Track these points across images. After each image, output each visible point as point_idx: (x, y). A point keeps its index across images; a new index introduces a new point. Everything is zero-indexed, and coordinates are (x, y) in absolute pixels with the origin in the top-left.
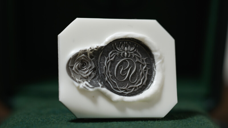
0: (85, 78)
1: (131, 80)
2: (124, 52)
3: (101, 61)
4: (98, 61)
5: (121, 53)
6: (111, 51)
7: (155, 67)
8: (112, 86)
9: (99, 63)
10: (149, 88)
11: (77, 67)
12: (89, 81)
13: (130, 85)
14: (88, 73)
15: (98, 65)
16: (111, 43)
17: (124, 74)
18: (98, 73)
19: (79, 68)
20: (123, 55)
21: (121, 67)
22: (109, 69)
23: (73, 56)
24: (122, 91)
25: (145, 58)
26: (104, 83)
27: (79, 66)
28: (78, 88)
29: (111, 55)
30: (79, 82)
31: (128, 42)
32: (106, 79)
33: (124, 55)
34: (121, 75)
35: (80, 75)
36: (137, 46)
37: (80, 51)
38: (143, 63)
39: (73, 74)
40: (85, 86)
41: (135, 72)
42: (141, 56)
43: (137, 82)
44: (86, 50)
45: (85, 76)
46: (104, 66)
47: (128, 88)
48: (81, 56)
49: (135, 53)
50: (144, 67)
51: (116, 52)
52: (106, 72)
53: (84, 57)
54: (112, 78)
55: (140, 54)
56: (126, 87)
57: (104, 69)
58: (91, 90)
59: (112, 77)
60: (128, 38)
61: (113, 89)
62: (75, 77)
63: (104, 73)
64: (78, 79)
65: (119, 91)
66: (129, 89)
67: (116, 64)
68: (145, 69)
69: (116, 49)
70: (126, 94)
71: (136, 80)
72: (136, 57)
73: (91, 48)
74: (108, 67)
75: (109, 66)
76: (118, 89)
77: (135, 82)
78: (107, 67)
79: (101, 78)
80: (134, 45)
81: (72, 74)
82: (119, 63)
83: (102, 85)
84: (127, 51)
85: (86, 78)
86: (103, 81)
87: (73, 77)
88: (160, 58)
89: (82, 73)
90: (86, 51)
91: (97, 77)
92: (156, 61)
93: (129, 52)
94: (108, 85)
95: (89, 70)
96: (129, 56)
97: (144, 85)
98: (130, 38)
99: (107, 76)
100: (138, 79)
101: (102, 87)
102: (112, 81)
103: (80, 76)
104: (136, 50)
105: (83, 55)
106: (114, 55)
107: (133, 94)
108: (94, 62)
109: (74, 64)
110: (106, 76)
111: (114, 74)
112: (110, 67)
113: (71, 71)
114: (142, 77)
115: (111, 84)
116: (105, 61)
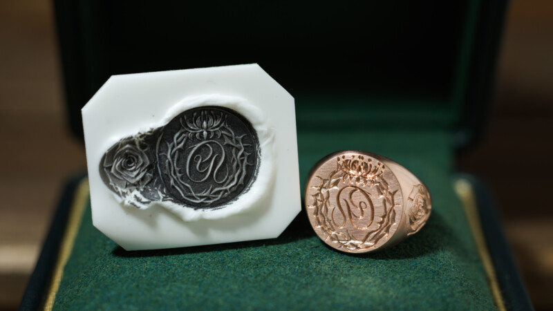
0: (134, 185)
1: (216, 179)
2: (201, 131)
3: (160, 152)
4: (155, 151)
5: (196, 133)
6: (178, 131)
7: (260, 152)
8: (183, 193)
9: (158, 155)
10: (249, 188)
11: (118, 166)
12: (142, 190)
13: (215, 188)
14: (138, 174)
15: (155, 159)
16: (176, 117)
17: (204, 168)
18: (156, 173)
19: (122, 168)
20: (200, 137)
21: (199, 157)
22: (175, 164)
23: (108, 150)
24: (202, 200)
25: (241, 137)
26: (168, 190)
27: (123, 164)
28: (122, 205)
29: (177, 139)
30: (124, 194)
31: (209, 112)
32: (172, 181)
33: (203, 135)
34: (197, 171)
35: (125, 180)
36: (226, 116)
37: (121, 140)
38: (238, 146)
39: (113, 180)
40: (133, 200)
41: (224, 164)
42: (233, 133)
43: (228, 181)
44: (132, 137)
45: (133, 181)
46: (167, 161)
47: (213, 192)
48: (123, 148)
49: (223, 128)
50: (240, 153)
51: (187, 133)
52: (170, 171)
53: (130, 149)
54: (183, 180)
55: (231, 129)
56: (209, 191)
57: (167, 165)
58: (144, 207)
59: (182, 178)
60: (207, 106)
61: (186, 198)
62: (115, 185)
63: (168, 173)
64: (121, 187)
65: (196, 199)
66: (214, 194)
67: (188, 154)
68: (243, 155)
69: (187, 127)
70: (209, 204)
71: (226, 177)
72: (225, 136)
73: (139, 133)
74: (173, 161)
75: (175, 159)
76: (193, 198)
77: (224, 180)
78: (171, 162)
79: (163, 182)
80: (220, 116)
81: (111, 180)
82: (193, 152)
83: (164, 196)
84: (207, 128)
85: (136, 184)
86: (166, 186)
87: (113, 185)
88: (267, 136)
89: (128, 177)
90: (132, 139)
91: (156, 180)
92: (260, 140)
93: (212, 129)
94: (175, 192)
95: (140, 170)
96: (211, 137)
97: (240, 185)
99: (172, 177)
100: (229, 175)
101: (164, 199)
102: (183, 185)
103: (125, 182)
104: (225, 124)
105: (128, 146)
106: (184, 137)
107: (220, 202)
108: (148, 154)
109: (113, 162)
110: (170, 176)
111: (186, 171)
112: (178, 160)
113: (108, 174)
114: (237, 171)
115: (181, 190)
116: (167, 150)
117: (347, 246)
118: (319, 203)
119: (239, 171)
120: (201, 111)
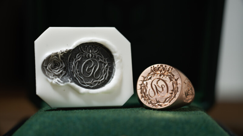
0: (56, 75)
1: (95, 76)
2: (89, 54)
4: (67, 61)
5: (86, 55)
6: (78, 53)
7: (115, 66)
9: (69, 63)
10: (110, 81)
11: (50, 66)
12: (61, 78)
13: (94, 80)
14: (59, 71)
15: (67, 65)
16: (78, 46)
17: (89, 71)
18: (67, 71)
21: (87, 66)
22: (76, 68)
23: (46, 58)
24: (88, 85)
25: (107, 59)
26: (72, 79)
27: (52, 66)
28: (52, 84)
29: (78, 56)
30: (52, 79)
31: (92, 46)
32: (75, 75)
33: (89, 56)
34: (86, 72)
35: (53, 73)
36: (100, 49)
37: (52, 53)
38: (105, 62)
40: (57, 81)
41: (98, 70)
42: (103, 57)
43: (100, 78)
44: (57, 53)
45: (57, 74)
48: (53, 58)
49: (98, 54)
50: (106, 66)
51: (82, 54)
52: (74, 70)
53: (56, 59)
54: (80, 75)
56: (91, 82)
57: (73, 67)
58: (61, 84)
60: (92, 42)
62: (48, 75)
64: (51, 76)
66: (94, 83)
67: (83, 64)
68: (107, 67)
69: (83, 52)
70: (91, 88)
71: (99, 76)
72: (99, 58)
73: (61, 51)
74: (76, 66)
75: (77, 65)
76: (84, 84)
77: (99, 77)
78: (75, 66)
79: (70, 75)
80: (97, 48)
81: (46, 72)
82: (85, 63)
84: (91, 53)
85: (58, 75)
86: (72, 77)
88: (118, 58)
89: (54, 71)
90: (57, 54)
91: (67, 74)
92: (115, 60)
93: (93, 53)
94: (76, 81)
95: (60, 69)
96: (93, 57)
97: (106, 80)
98: (93, 42)
101: (71, 82)
102: (80, 78)
103: (53, 74)
104: (99, 52)
105: (55, 57)
106: (81, 56)
107: (97, 87)
108: (64, 62)
109: (48, 64)
110: (74, 73)
111: (81, 71)
112: (78, 66)
113: (45, 69)
114: (104, 74)
115: (79, 80)
116: (73, 61)
117: (156, 106)
118: (143, 88)
120: (89, 45)
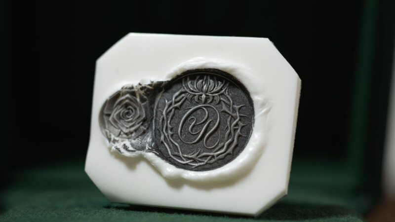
0: (126, 134)
1: (206, 143)
2: (201, 93)
3: (158, 108)
4: (154, 107)
5: (195, 95)
6: (178, 91)
7: (254, 123)
8: (171, 151)
9: (156, 110)
11: (117, 115)
13: (204, 152)
14: (133, 126)
15: (152, 114)
17: (196, 131)
18: (150, 127)
19: (120, 117)
20: (199, 99)
21: (193, 119)
22: (169, 122)
23: (110, 97)
24: (188, 162)
25: (239, 106)
26: (156, 144)
27: (121, 114)
29: (176, 97)
30: (114, 141)
31: (212, 77)
32: (162, 138)
33: (201, 98)
34: (189, 133)
35: (119, 128)
37: (122, 88)
38: (234, 115)
40: (120, 147)
41: (216, 130)
42: (231, 102)
43: (217, 148)
44: (132, 88)
45: (127, 131)
46: (162, 117)
47: (199, 157)
48: (124, 97)
49: (222, 95)
50: (235, 123)
51: (187, 94)
52: (163, 127)
53: (130, 100)
55: (231, 97)
56: (196, 154)
57: (161, 121)
58: (127, 154)
59: (172, 136)
61: (172, 157)
62: (110, 132)
63: (160, 128)
64: (114, 134)
65: (182, 160)
66: (201, 158)
67: (184, 114)
68: (237, 125)
69: (188, 88)
70: (194, 167)
71: (217, 143)
72: (224, 104)
73: (140, 84)
74: (167, 118)
75: (170, 117)
76: (178, 157)
77: (214, 146)
78: (165, 118)
79: (154, 137)
80: (222, 81)
81: (107, 126)
82: (189, 112)
83: (150, 148)
84: (207, 92)
85: (129, 133)
86: (156, 141)
88: (263, 105)
89: (123, 126)
90: (133, 90)
91: (148, 134)
92: (256, 111)
93: (211, 93)
94: (163, 149)
95: (136, 122)
96: (209, 102)
97: (229, 154)
99: (164, 133)
100: (220, 142)
101: (150, 150)
102: (172, 143)
103: (119, 131)
104: (225, 91)
106: (183, 97)
107: (205, 167)
108: (146, 109)
109: (112, 110)
110: (161, 132)
111: (177, 130)
112: (172, 118)
113: (106, 121)
114: (228, 140)
115: (170, 148)
116: (165, 107)
119: (230, 140)
120: (205, 75)
